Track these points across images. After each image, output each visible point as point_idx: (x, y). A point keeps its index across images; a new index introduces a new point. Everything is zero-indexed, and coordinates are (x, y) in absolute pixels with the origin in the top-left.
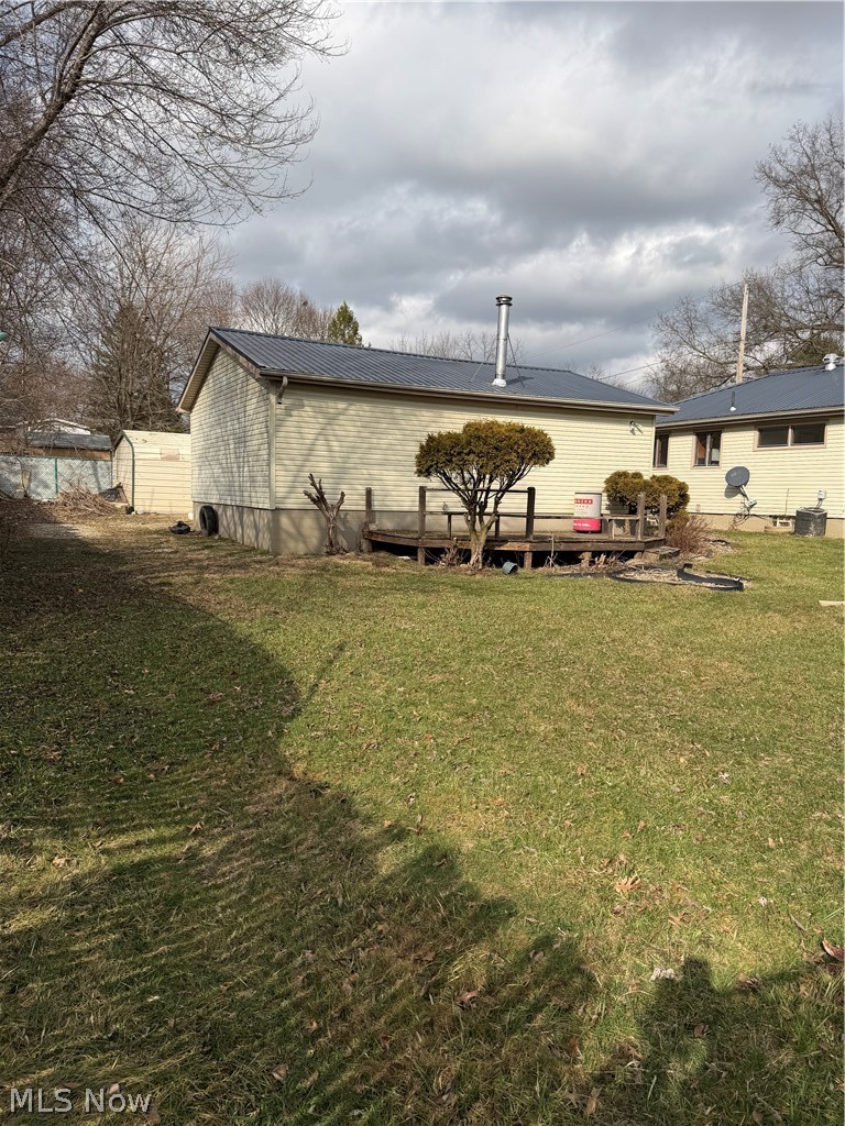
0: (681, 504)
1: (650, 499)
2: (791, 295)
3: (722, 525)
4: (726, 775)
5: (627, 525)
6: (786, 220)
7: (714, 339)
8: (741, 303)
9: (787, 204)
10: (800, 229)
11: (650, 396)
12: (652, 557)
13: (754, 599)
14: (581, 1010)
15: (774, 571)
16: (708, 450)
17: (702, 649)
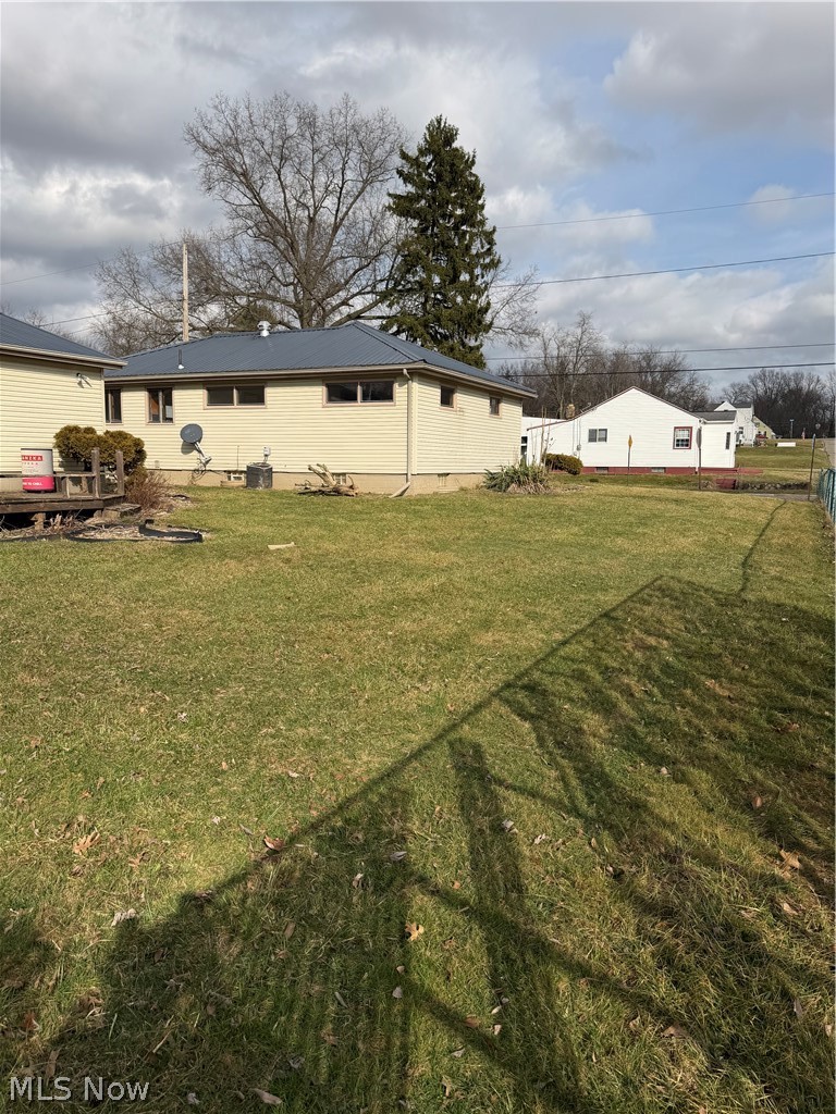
0: (139, 460)
1: (105, 455)
2: (228, 261)
3: (183, 480)
4: (184, 714)
5: (84, 483)
6: (217, 187)
7: (158, 296)
8: (182, 263)
9: (218, 171)
10: (230, 198)
11: (100, 349)
12: (112, 514)
13: (212, 549)
14: (38, 982)
15: (230, 522)
16: (161, 407)
17: (164, 600)
